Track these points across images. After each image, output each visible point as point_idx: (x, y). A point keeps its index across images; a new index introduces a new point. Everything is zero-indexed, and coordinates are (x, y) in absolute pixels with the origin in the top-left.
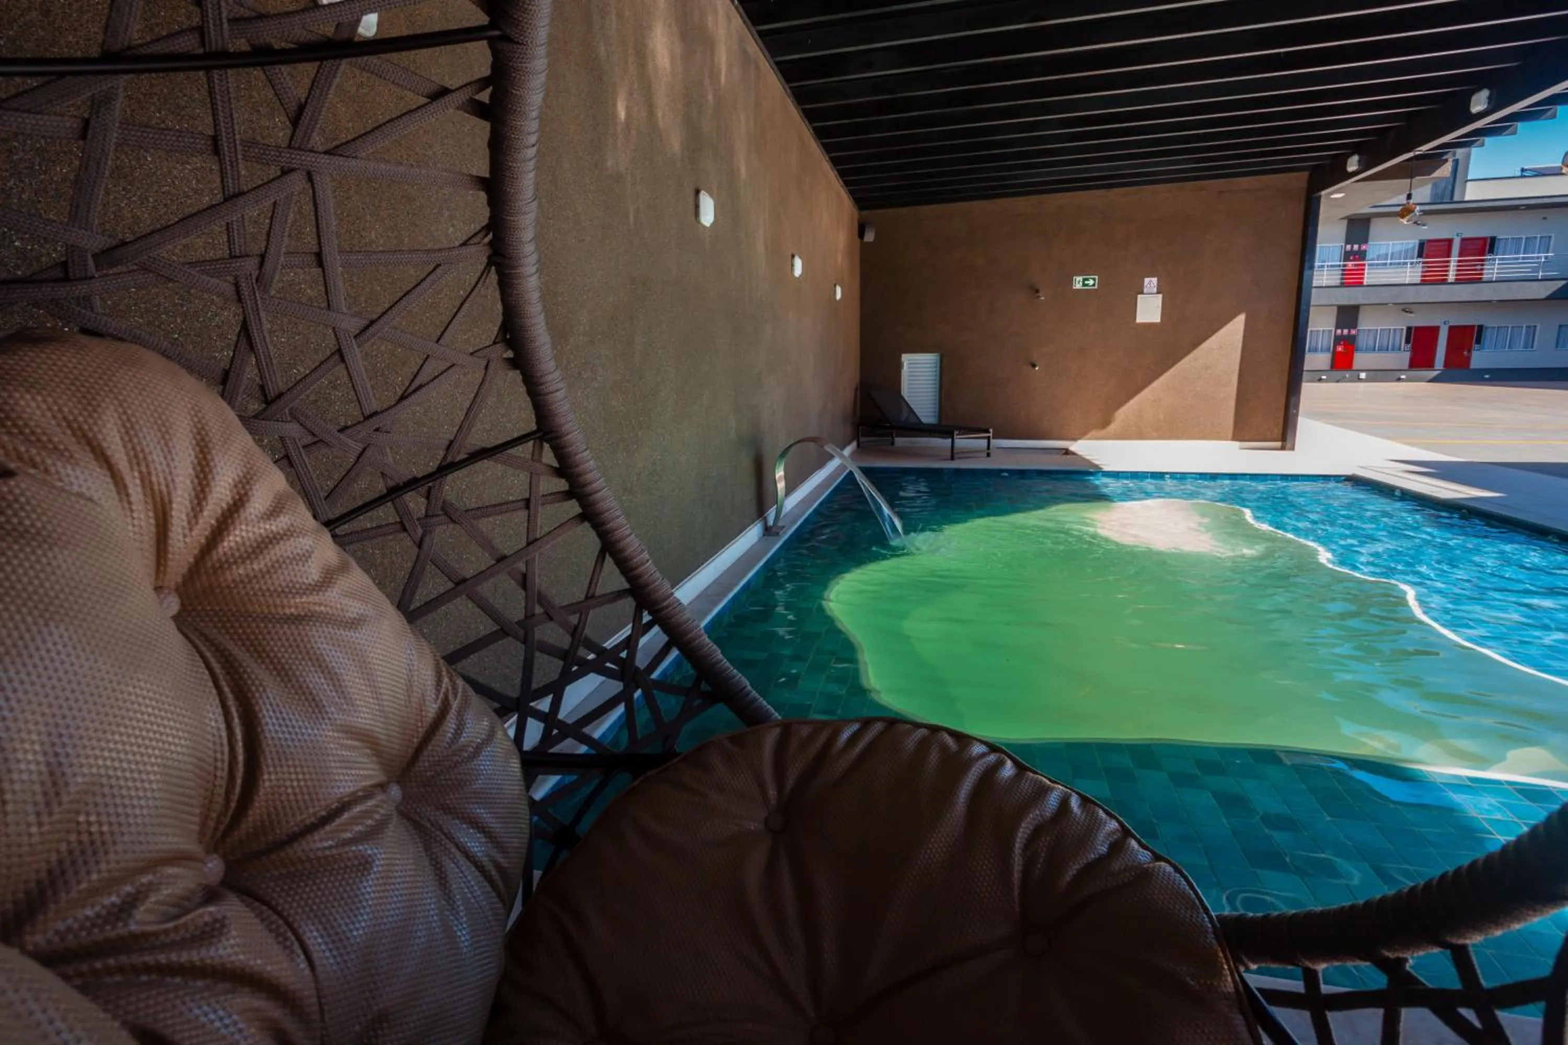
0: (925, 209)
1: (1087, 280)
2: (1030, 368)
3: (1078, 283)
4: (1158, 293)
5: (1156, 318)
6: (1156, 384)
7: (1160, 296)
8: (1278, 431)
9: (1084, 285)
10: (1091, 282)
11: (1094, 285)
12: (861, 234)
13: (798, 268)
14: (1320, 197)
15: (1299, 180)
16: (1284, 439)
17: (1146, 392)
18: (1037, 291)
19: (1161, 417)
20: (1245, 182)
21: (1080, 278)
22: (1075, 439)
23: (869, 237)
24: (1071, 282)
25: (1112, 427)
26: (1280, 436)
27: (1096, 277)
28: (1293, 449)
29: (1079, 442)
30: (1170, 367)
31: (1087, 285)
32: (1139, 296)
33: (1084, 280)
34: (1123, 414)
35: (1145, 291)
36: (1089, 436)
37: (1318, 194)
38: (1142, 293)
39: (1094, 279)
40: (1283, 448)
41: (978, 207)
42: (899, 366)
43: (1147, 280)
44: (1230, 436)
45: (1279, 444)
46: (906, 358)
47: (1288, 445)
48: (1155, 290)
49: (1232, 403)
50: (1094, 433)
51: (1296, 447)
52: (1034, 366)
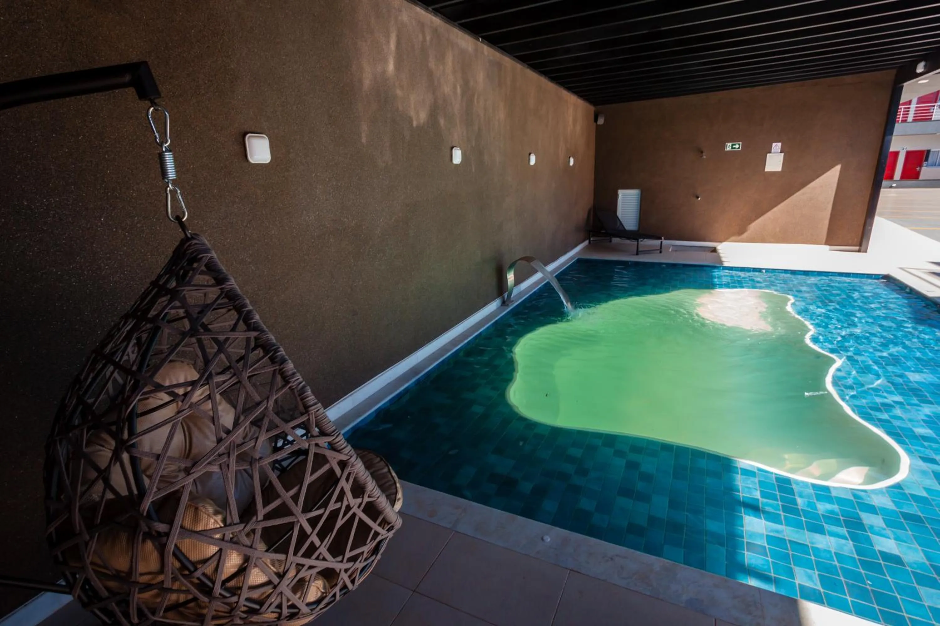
0: (635, 104)
1: (735, 145)
2: (695, 199)
3: (728, 147)
4: (781, 152)
5: (779, 168)
6: (775, 209)
7: (783, 154)
8: (856, 240)
9: (732, 148)
10: (737, 146)
11: (739, 148)
12: (596, 120)
13: (533, 160)
14: (902, 87)
15: (889, 75)
16: (860, 245)
17: (769, 214)
18: (702, 152)
19: (778, 229)
20: (848, 79)
21: (730, 144)
22: (721, 242)
23: (601, 121)
24: (724, 146)
25: (745, 235)
26: (858, 244)
27: (741, 143)
28: (866, 251)
29: (724, 243)
30: (786, 199)
31: (734, 148)
32: (768, 155)
33: (732, 145)
34: (754, 227)
35: (773, 151)
36: (729, 240)
37: (902, 85)
38: (770, 153)
39: (739, 144)
40: (859, 251)
41: (667, 102)
42: (616, 196)
43: (774, 144)
44: (824, 241)
45: (857, 248)
46: (621, 192)
47: (863, 248)
48: (779, 151)
49: (827, 222)
50: (733, 238)
51: (868, 251)
52: (698, 197)
